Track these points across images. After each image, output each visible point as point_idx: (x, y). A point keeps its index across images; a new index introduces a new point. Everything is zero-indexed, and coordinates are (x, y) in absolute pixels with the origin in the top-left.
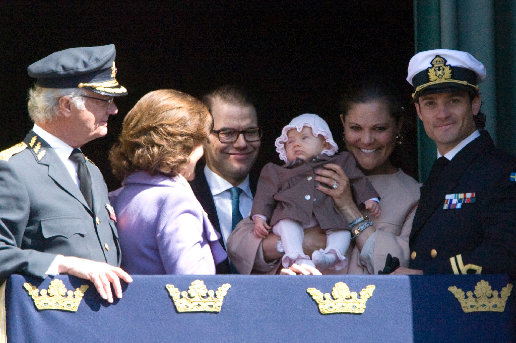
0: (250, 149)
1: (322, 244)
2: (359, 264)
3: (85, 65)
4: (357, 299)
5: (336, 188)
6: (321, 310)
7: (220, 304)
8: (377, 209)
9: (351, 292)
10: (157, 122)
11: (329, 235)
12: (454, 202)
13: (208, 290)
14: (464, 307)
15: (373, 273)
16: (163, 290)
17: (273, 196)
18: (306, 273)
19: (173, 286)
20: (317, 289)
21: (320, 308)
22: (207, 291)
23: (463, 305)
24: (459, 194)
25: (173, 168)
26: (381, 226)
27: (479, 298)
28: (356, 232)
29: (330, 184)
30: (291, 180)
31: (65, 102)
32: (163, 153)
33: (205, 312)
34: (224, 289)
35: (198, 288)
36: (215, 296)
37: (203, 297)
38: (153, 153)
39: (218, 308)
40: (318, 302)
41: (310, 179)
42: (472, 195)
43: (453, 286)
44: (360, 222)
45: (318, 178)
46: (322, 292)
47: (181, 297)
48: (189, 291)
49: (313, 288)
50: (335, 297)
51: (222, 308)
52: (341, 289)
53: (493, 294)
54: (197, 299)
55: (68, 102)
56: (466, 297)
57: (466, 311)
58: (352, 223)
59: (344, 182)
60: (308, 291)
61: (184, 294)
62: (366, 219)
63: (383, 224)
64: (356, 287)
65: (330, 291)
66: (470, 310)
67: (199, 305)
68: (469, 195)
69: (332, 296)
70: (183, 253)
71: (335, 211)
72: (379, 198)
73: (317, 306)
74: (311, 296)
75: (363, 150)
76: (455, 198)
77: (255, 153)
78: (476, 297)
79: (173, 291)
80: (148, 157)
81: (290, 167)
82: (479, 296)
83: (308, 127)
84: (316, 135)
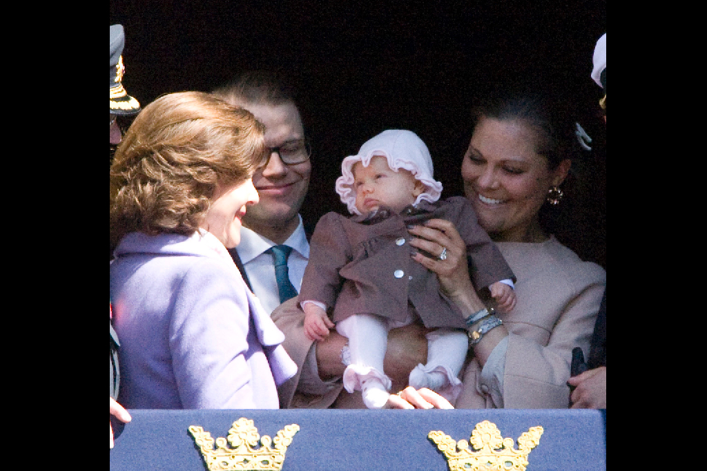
0: (292, 178)
1: (420, 357)
2: (479, 391)
4: (513, 450)
5: (445, 260)
6: (452, 469)
7: (282, 459)
8: (509, 299)
9: (504, 438)
10: (156, 142)
11: (433, 341)
13: (261, 435)
15: (502, 406)
16: (185, 435)
17: (338, 270)
18: (427, 406)
19: (201, 428)
20: (446, 434)
21: (450, 465)
22: (258, 438)
25: (181, 218)
26: (516, 327)
28: (476, 335)
29: (436, 253)
30: (370, 243)
32: (161, 193)
34: (288, 434)
35: (244, 431)
36: (273, 445)
37: (253, 447)
38: (144, 194)
39: (278, 465)
40: (447, 456)
41: (401, 242)
44: (483, 318)
45: (415, 242)
46: (453, 438)
47: (216, 447)
48: (229, 437)
49: (440, 432)
50: (475, 447)
51: (284, 466)
52: (486, 432)
54: (243, 451)
58: (469, 319)
59: (459, 250)
60: (430, 437)
61: (221, 442)
62: (492, 314)
63: (521, 325)
64: (512, 430)
65: (467, 435)
67: (246, 461)
69: (471, 445)
70: (213, 372)
71: (442, 298)
72: (514, 280)
73: (445, 462)
74: (435, 445)
77: (303, 186)
79: (202, 437)
80: (135, 201)
81: (367, 222)
83: (381, 156)
84: (396, 171)
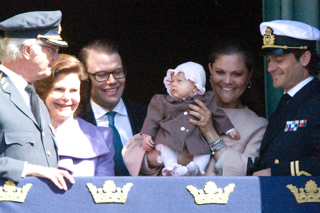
0: (118, 84)
3: (43, 22)
4: (222, 193)
6: (196, 201)
7: (126, 197)
9: (218, 188)
12: (292, 126)
13: (117, 187)
14: (298, 199)
16: (85, 187)
17: (159, 122)
19: (92, 184)
20: (194, 187)
23: (297, 197)
24: (296, 121)
27: (308, 193)
30: (173, 113)
31: (27, 48)
33: (114, 203)
34: (128, 187)
35: (109, 186)
36: (122, 191)
37: (113, 192)
39: (124, 200)
40: (194, 196)
42: (304, 121)
43: (289, 184)
44: (218, 143)
46: (197, 188)
47: (98, 192)
48: (103, 188)
49: (191, 186)
50: (206, 192)
51: (126, 200)
52: (211, 186)
53: (318, 190)
54: (109, 194)
55: (29, 48)
56: (299, 192)
57: (299, 202)
58: (212, 144)
60: (187, 188)
61: (100, 190)
63: (233, 143)
64: (221, 185)
65: (203, 187)
66: (303, 201)
67: (110, 198)
68: (302, 122)
69: (204, 191)
73: (193, 199)
74: (189, 191)
75: (224, 88)
76: (293, 124)
78: (306, 192)
79: (92, 188)
82: (308, 192)
83: (183, 72)
84: (187, 80)
